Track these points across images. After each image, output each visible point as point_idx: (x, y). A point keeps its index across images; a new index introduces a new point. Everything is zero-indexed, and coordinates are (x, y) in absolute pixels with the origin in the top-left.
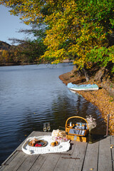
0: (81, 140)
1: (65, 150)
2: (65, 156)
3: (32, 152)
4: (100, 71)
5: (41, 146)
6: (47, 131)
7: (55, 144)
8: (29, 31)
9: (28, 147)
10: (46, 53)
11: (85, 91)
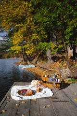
10: (12, 48)
11: (29, 68)
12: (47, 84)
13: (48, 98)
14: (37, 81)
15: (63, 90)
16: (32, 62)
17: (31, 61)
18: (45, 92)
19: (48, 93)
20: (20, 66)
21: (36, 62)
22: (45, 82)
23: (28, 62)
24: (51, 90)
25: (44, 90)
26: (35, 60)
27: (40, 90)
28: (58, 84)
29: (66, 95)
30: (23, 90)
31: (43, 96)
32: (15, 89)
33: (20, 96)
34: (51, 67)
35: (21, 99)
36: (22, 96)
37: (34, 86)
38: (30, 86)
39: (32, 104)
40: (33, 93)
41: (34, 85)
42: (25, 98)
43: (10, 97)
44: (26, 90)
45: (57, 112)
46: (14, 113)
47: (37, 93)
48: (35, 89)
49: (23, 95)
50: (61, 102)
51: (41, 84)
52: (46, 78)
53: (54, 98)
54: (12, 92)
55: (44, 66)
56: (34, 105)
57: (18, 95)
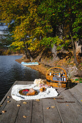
11: (32, 66)
12: (51, 84)
13: (52, 98)
14: (40, 80)
15: (69, 89)
16: (36, 59)
17: (34, 58)
18: (49, 92)
19: (52, 93)
20: (23, 63)
21: (40, 59)
22: (49, 81)
23: (31, 59)
24: (56, 90)
25: (48, 90)
26: (39, 57)
27: (44, 90)
28: (64, 83)
29: (73, 95)
30: (25, 90)
31: (47, 96)
32: (16, 88)
33: (22, 96)
34: (56, 65)
35: (22, 99)
36: (23, 96)
37: (37, 86)
38: (32, 86)
39: (34, 105)
40: (36, 93)
41: (37, 84)
42: (27, 98)
43: (10, 97)
44: (28, 90)
45: (62, 114)
46: (14, 114)
47: (41, 93)
48: (38, 88)
49: (25, 95)
50: (67, 103)
51: (45, 83)
52: (50, 77)
53: (59, 99)
54: (12, 91)
55: (49, 64)
56: (36, 106)
57: (19, 95)
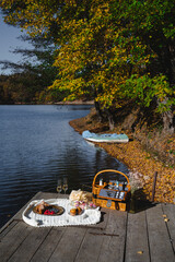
0: (117, 208)
1: (94, 222)
2: (94, 231)
3: (40, 222)
4: (131, 116)
5: (54, 214)
6: (63, 192)
7: (77, 212)
8: (30, 52)
9: (32, 214)
11: (109, 144)
18: (87, 216)
21: (134, 125)
22: (95, 196)
23: (112, 126)
26: (131, 118)
29: (126, 225)
39: (51, 235)
45: (84, 248)
50: (103, 236)
53: (96, 229)
55: (152, 143)
